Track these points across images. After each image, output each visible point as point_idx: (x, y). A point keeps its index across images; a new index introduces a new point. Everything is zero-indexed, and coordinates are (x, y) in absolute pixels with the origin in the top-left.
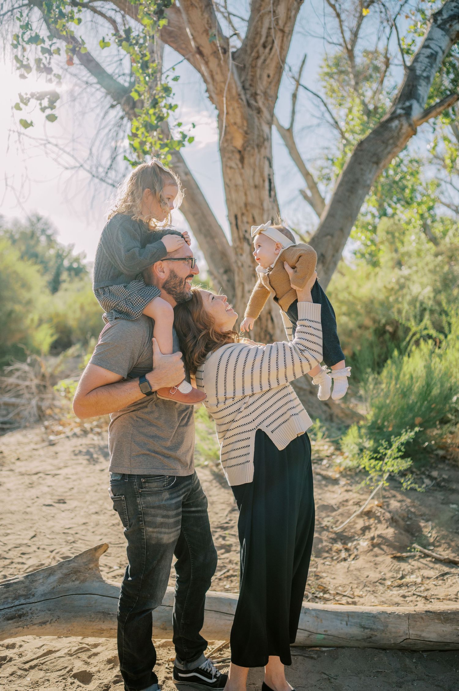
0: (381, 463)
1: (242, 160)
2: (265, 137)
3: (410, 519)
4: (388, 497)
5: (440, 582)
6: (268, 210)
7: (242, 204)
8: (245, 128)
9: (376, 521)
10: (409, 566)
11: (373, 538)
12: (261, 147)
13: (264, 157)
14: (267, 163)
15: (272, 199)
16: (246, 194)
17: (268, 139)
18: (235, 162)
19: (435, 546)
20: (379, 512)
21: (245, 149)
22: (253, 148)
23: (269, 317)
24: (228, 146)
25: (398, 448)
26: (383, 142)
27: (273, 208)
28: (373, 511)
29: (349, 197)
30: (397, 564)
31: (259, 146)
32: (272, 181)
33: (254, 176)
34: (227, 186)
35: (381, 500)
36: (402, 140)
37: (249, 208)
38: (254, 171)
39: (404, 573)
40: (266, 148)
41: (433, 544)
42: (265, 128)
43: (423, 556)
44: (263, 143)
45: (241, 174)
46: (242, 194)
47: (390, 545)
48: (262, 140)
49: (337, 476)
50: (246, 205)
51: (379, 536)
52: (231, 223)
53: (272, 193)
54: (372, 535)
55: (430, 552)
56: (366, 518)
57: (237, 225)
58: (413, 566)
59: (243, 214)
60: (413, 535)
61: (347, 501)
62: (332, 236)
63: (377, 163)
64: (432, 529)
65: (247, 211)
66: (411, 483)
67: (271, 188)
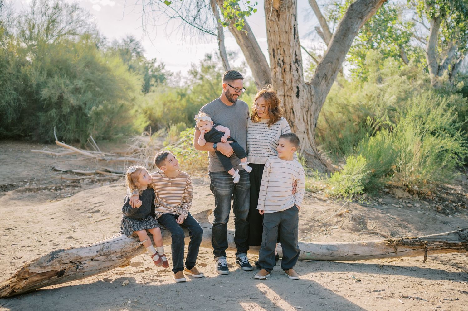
1: (278, 16)
2: (293, 2)
3: (363, 219)
6: (293, 47)
7: (278, 43)
9: (344, 219)
12: (290, 8)
13: (292, 15)
14: (293, 18)
15: (295, 40)
16: (280, 37)
17: (295, 3)
18: (274, 17)
20: (346, 214)
21: (280, 10)
22: (285, 9)
23: (292, 110)
24: (270, 7)
26: (366, 5)
27: (296, 45)
28: (343, 214)
29: (343, 39)
32: (296, 29)
33: (285, 26)
34: (268, 31)
36: (377, 4)
37: (281, 45)
38: (286, 23)
40: (293, 9)
45: (278, 25)
46: (277, 36)
47: (350, 229)
48: (291, 4)
49: (326, 199)
50: (280, 43)
52: (270, 54)
53: (296, 36)
56: (339, 217)
57: (274, 55)
59: (277, 49)
61: (330, 209)
62: (332, 63)
63: (361, 18)
64: (374, 223)
65: (280, 47)
67: (295, 33)
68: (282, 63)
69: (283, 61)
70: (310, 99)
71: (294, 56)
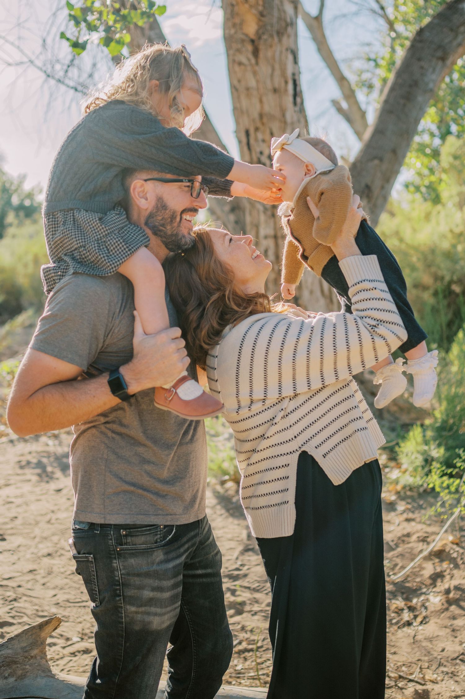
1: (256, 52)
6: (293, 123)
7: (256, 115)
8: (260, 8)
12: (283, 34)
13: (287, 50)
14: (290, 57)
15: (298, 109)
16: (261, 101)
18: (245, 57)
21: (260, 38)
22: (272, 36)
24: (236, 32)
27: (299, 120)
31: (280, 34)
32: (297, 82)
33: (272, 76)
34: (234, 89)
37: (265, 120)
38: (273, 69)
40: (288, 36)
44: (286, 29)
45: (255, 73)
46: (255, 101)
48: (284, 26)
50: (261, 116)
52: (240, 142)
53: (298, 100)
57: (248, 144)
59: (257, 129)
62: (381, 160)
65: (263, 124)
67: (297, 93)
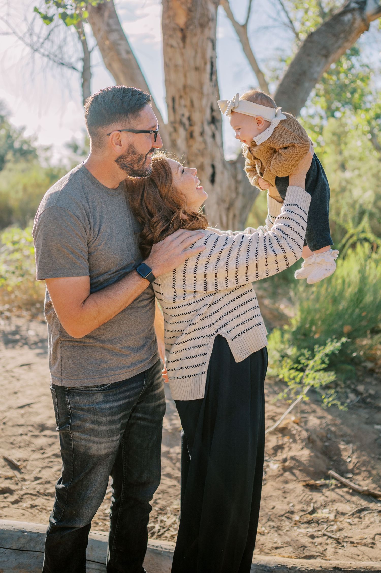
0: (301, 374)
1: (184, 38)
2: (210, 16)
3: (329, 439)
4: (307, 413)
5: (357, 520)
6: (208, 95)
7: (181, 86)
8: (189, 5)
9: (291, 440)
10: (323, 498)
11: (285, 460)
12: (205, 27)
13: (208, 39)
14: (210, 45)
15: (213, 83)
16: (185, 76)
17: (213, 19)
18: (176, 41)
19: (354, 474)
20: (295, 429)
21: (187, 28)
22: (196, 27)
24: (170, 22)
25: (321, 359)
26: (334, 35)
27: (213, 93)
28: (289, 427)
29: (294, 89)
30: (309, 494)
31: (203, 26)
32: (214, 64)
33: (195, 57)
34: (167, 66)
35: (299, 415)
36: (353, 35)
37: (188, 90)
38: (196, 52)
39: (316, 505)
40: (210, 29)
41: (352, 471)
42: (211, 7)
43: (339, 485)
44: (208, 23)
45: (182, 54)
46: (181, 75)
47: (304, 470)
48: (206, 19)
50: (185, 87)
51: (293, 458)
52: (168, 106)
53: (214, 77)
54: (284, 456)
55: (347, 481)
56: (280, 435)
58: (327, 497)
59: (181, 97)
60: (330, 458)
63: (326, 56)
64: (353, 453)
65: (186, 93)
66: (333, 400)
67: (213, 72)
68: (187, 123)
69: (189, 119)
70: (233, 187)
71: (208, 111)
